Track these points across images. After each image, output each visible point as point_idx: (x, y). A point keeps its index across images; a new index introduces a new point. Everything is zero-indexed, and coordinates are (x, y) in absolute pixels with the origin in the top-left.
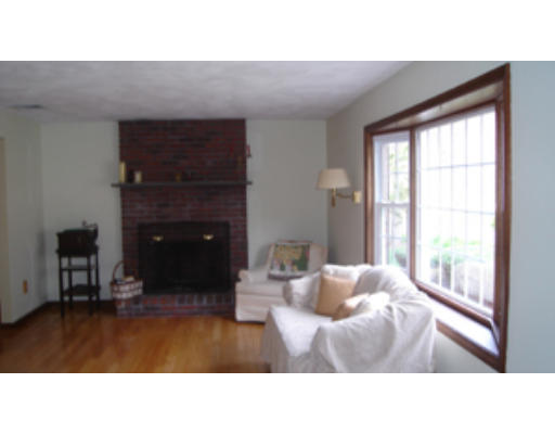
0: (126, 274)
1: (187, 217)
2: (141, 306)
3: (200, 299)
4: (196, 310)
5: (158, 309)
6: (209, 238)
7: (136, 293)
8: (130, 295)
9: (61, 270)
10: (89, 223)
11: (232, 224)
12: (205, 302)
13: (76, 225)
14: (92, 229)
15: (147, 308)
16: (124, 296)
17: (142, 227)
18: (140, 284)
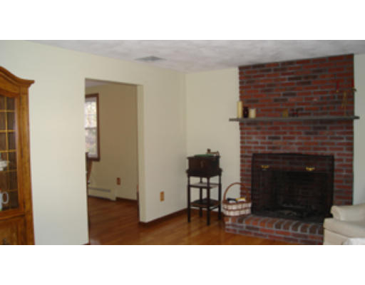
0: (242, 195)
1: (295, 149)
2: (244, 225)
3: (295, 228)
4: (291, 237)
5: (257, 229)
6: (310, 169)
7: (243, 212)
8: (237, 214)
9: (189, 186)
10: (212, 151)
11: (336, 157)
12: (299, 231)
13: (202, 152)
14: (215, 155)
15: (248, 228)
16: (232, 214)
17: (255, 155)
18: (250, 205)
